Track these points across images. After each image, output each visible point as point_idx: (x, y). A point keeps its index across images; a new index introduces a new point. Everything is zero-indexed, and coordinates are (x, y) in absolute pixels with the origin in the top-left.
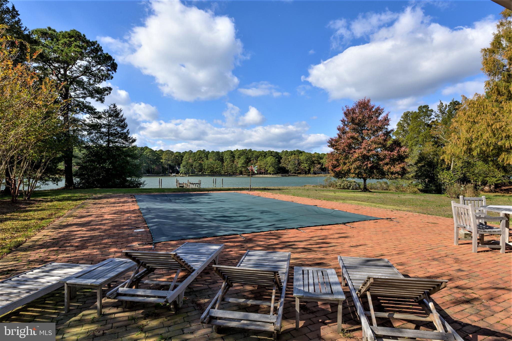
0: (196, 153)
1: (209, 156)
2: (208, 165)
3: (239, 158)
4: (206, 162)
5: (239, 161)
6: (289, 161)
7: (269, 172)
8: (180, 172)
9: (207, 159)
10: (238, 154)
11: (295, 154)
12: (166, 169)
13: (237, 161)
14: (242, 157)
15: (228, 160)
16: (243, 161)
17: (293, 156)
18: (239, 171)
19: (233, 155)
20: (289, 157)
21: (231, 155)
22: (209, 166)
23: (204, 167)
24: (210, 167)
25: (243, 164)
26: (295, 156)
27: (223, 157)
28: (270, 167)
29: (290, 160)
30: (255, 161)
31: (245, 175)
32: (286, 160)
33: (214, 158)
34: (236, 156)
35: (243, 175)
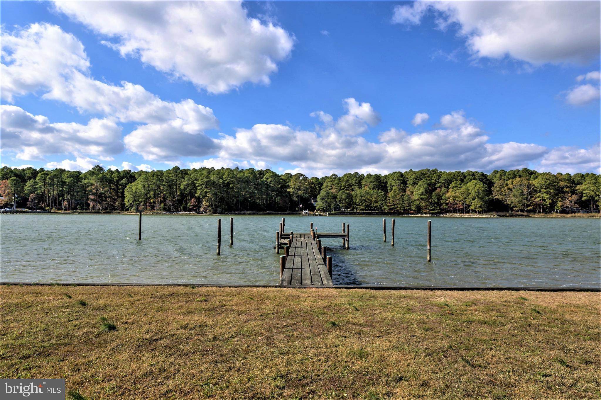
0: (343, 177)
1: (363, 183)
2: (362, 196)
3: (414, 184)
4: (358, 191)
5: (415, 189)
6: (509, 189)
7: (472, 207)
8: (317, 208)
9: (361, 188)
10: (413, 177)
11: (520, 176)
12: (296, 204)
13: (411, 190)
14: (420, 183)
15: (394, 188)
16: (422, 190)
17: (518, 179)
18: (414, 206)
19: (404, 180)
20: (509, 182)
21: (400, 180)
22: (363, 198)
23: (354, 200)
24: (365, 200)
25: (423, 194)
26: (522, 178)
27: (386, 183)
28: (474, 199)
29: (511, 186)
30: (443, 189)
31: (426, 213)
32: (503, 187)
33: (371, 186)
34: (410, 182)
35: (422, 214)
